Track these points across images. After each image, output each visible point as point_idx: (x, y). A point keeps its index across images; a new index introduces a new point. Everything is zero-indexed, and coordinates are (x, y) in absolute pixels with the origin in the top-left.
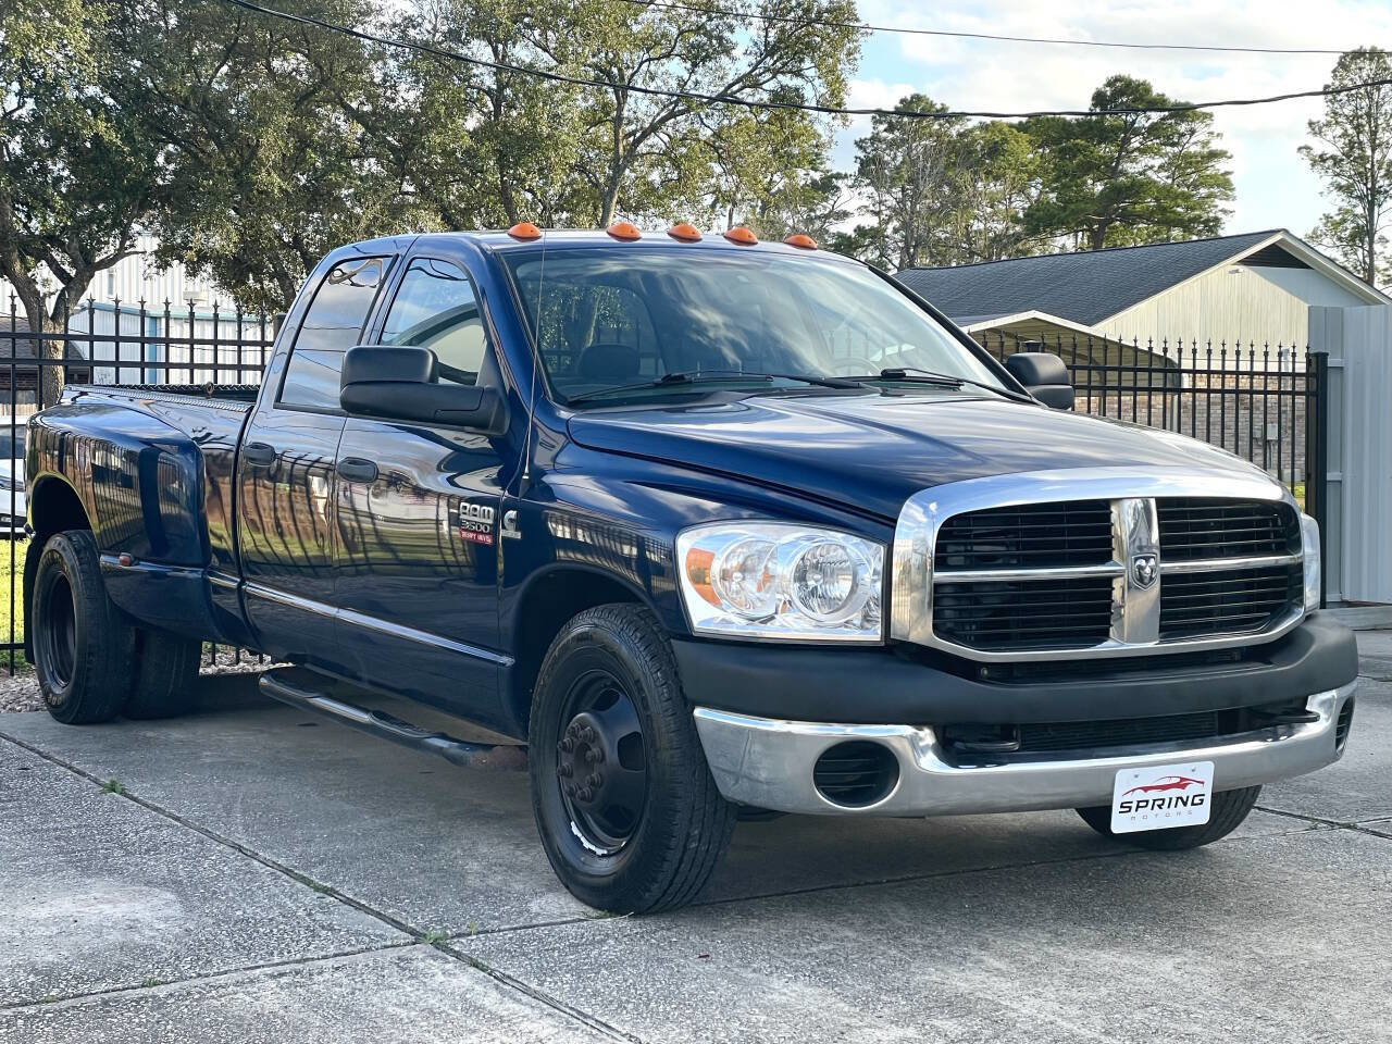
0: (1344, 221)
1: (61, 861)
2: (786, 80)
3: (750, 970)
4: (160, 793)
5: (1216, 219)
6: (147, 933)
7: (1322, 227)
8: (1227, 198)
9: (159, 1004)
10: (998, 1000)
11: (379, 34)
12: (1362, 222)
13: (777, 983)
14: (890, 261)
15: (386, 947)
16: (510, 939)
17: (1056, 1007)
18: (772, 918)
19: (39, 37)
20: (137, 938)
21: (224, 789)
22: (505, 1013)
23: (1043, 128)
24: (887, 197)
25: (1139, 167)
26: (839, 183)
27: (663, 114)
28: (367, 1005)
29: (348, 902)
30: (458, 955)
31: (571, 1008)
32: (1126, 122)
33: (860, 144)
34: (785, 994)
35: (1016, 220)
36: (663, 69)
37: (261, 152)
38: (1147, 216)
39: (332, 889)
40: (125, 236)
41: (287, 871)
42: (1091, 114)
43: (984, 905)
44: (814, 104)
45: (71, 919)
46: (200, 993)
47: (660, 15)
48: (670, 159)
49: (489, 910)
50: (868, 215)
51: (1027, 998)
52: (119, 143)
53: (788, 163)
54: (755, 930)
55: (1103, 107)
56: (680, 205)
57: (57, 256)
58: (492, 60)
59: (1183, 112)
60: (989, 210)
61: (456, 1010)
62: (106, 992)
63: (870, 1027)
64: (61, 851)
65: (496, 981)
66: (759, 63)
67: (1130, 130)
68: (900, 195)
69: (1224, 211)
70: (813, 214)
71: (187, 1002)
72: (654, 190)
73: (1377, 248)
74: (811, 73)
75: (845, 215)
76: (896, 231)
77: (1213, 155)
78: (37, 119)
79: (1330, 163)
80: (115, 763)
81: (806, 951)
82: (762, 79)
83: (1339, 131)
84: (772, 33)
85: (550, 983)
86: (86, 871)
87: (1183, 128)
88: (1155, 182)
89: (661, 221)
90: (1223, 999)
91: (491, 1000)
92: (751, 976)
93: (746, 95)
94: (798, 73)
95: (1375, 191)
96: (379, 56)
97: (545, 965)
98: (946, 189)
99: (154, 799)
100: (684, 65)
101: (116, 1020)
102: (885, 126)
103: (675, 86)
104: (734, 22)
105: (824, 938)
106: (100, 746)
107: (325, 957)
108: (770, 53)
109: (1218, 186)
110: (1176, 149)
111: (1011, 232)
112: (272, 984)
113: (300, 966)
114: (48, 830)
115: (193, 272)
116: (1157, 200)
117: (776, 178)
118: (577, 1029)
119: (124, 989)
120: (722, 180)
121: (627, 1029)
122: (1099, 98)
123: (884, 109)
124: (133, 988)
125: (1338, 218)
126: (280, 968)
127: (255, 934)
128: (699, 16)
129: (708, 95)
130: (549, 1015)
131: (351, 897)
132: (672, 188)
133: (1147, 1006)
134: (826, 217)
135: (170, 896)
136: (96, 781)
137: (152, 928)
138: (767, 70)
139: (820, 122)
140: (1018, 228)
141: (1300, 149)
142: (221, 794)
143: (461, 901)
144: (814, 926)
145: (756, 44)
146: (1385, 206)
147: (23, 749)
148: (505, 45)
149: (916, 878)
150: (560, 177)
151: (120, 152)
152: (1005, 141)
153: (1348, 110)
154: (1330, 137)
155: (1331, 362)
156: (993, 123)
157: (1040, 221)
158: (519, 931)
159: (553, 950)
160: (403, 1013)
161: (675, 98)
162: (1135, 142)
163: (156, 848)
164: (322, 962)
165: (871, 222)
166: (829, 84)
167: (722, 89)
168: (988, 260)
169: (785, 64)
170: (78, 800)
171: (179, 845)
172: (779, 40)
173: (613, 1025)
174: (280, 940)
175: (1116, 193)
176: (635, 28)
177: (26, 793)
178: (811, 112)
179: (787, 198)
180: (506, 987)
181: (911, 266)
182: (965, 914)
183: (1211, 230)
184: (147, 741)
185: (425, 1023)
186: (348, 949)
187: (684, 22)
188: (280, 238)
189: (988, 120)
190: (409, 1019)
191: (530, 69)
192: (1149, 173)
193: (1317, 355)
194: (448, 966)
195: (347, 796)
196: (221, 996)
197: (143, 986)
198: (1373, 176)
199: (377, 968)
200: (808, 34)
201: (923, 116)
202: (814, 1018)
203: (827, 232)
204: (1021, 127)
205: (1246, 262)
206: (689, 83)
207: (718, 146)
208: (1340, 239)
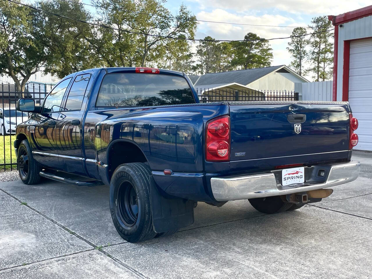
0: (295, 63)
1: (8, 226)
2: (181, 33)
3: (178, 254)
4: (35, 205)
5: (270, 63)
6: (26, 247)
7: (291, 64)
8: (272, 58)
9: (26, 270)
10: (239, 261)
11: (93, 23)
12: (299, 63)
13: (185, 258)
14: (204, 71)
15: (87, 251)
16: (118, 247)
17: (253, 263)
18: (183, 238)
19: (16, 23)
20: (23, 249)
21: (51, 203)
22: (116, 271)
23: (235, 44)
24: (203, 58)
25: (255, 52)
26: (193, 55)
27: (155, 40)
28: (80, 270)
29: (78, 237)
30: (104, 253)
31: (133, 269)
32: (251, 42)
33: (197, 47)
34: (187, 262)
35: (230, 63)
36: (155, 30)
37: (67, 49)
38: (256, 62)
39: (74, 233)
40: (37, 67)
41: (64, 227)
42: (244, 41)
43: (234, 232)
44: (187, 38)
45: (7, 244)
46: (37, 267)
47: (154, 19)
48: (157, 50)
49: (113, 238)
50: (199, 62)
51: (246, 260)
52: (35, 47)
53: (182, 51)
54: (179, 242)
55: (247, 39)
56: (159, 60)
57: (22, 71)
58: (118, 28)
59: (263, 40)
60: (224, 61)
61: (103, 270)
62: (13, 267)
63: (208, 272)
64: (8, 222)
65: (114, 261)
66: (176, 29)
67: (253, 44)
68: (206, 58)
69: (271, 61)
70: (187, 62)
71: (33, 270)
72: (154, 57)
73: (302, 68)
74: (187, 32)
75: (194, 62)
76: (205, 65)
77: (269, 49)
78: (17, 41)
79: (292, 51)
80: (25, 196)
81: (192, 248)
82: (176, 33)
83: (294, 45)
84: (179, 23)
85: (128, 261)
86: (13, 228)
87: (263, 44)
88: (257, 55)
89: (155, 63)
90: (293, 259)
91: (112, 267)
92: (178, 256)
93: (173, 36)
94: (184, 32)
95: (301, 57)
96: (93, 27)
97: (127, 255)
98: (215, 56)
99: (33, 206)
100: (160, 29)
101: (14, 277)
102: (202, 43)
103: (158, 34)
104: (170, 21)
105: (196, 243)
106: (22, 191)
107: (71, 254)
108: (178, 27)
109: (270, 55)
110: (262, 48)
111: (228, 65)
112: (56, 263)
113: (64, 258)
114: (6, 216)
115: (52, 75)
116: (258, 59)
117: (179, 54)
118: (134, 276)
119: (18, 266)
120: (168, 55)
121: (146, 275)
122: (246, 37)
123: (202, 39)
124: (20, 266)
125: (294, 62)
126: (59, 258)
127: (54, 248)
128: (163, 19)
129: (165, 36)
130: (127, 271)
131: (79, 235)
132: (157, 56)
133: (275, 262)
134: (190, 62)
135: (33, 236)
136: (20, 201)
137: (28, 246)
138: (178, 31)
139: (189, 42)
140: (230, 64)
141: (287, 48)
142: (50, 204)
143: (106, 235)
144: (193, 240)
145: (175, 25)
146: (303, 60)
147: (4, 192)
148: (121, 25)
149: (217, 224)
150: (133, 54)
151: (35, 48)
152: (227, 46)
153: (296, 40)
154: (292, 46)
155: (299, 95)
156: (224, 42)
157: (234, 63)
158: (120, 245)
159: (129, 250)
160: (89, 272)
161: (158, 37)
162: (253, 47)
163: (32, 221)
164: (70, 256)
165: (200, 63)
166: (191, 34)
167: (168, 35)
168: (224, 71)
169: (181, 30)
170: (15, 207)
171: (38, 220)
172: (180, 24)
173: (143, 274)
174: (60, 249)
175: (250, 57)
176: (149, 22)
177: (2, 205)
178: (187, 40)
179: (182, 58)
180: (117, 263)
181: (208, 72)
182: (229, 235)
183: (269, 65)
184: (34, 190)
185: (95, 275)
186: (77, 252)
187: (160, 20)
188: (72, 67)
189: (223, 42)
190: (91, 274)
191: (126, 31)
192: (256, 53)
193: (296, 93)
194: (102, 256)
195: (81, 204)
196: (42, 268)
197: (23, 265)
198: (301, 53)
199: (84, 258)
200: (186, 23)
201: (210, 41)
202: (194, 270)
203: (190, 65)
204: (230, 43)
205: (277, 72)
206: (161, 34)
207: (168, 47)
208: (294, 67)
